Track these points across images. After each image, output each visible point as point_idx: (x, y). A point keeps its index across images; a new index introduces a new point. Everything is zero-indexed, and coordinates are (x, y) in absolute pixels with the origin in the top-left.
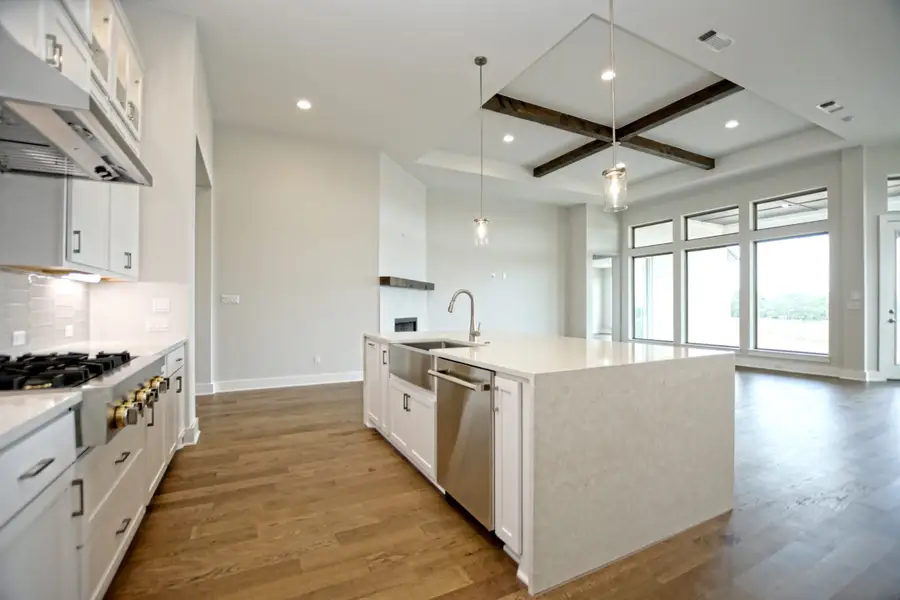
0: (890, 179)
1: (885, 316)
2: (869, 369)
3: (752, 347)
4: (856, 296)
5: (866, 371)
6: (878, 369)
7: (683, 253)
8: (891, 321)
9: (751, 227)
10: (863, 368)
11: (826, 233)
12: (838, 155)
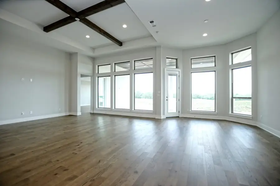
0: (167, 58)
1: (166, 99)
2: (162, 115)
3: (133, 110)
4: (159, 92)
5: (161, 116)
6: (164, 115)
7: (114, 76)
8: (167, 100)
9: (133, 69)
10: (161, 115)
11: (152, 72)
12: (155, 48)
